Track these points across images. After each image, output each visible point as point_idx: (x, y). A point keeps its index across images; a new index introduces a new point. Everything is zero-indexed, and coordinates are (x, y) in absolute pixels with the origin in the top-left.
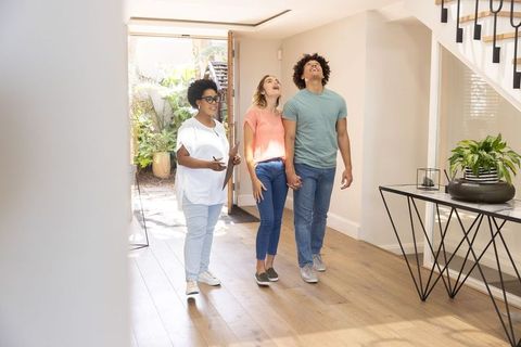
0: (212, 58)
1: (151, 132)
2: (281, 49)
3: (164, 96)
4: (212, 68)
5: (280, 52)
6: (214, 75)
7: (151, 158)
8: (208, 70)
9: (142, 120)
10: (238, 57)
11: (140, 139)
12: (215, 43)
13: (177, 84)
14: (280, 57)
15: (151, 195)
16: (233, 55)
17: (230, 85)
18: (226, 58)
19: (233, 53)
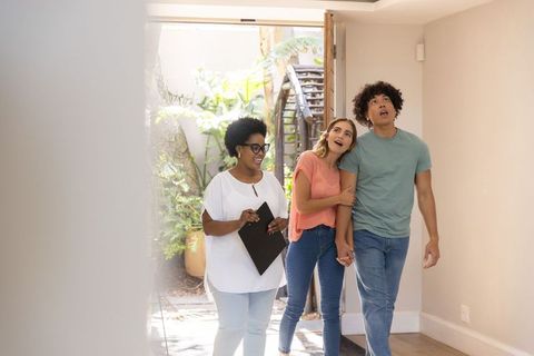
0: (295, 58)
1: (183, 194)
2: (423, 41)
3: (207, 127)
4: (294, 78)
5: (420, 48)
6: (299, 90)
7: (183, 241)
8: (287, 80)
9: (168, 172)
10: (344, 58)
11: (164, 208)
12: (300, 33)
13: (230, 106)
14: (420, 58)
15: (182, 312)
16: (334, 55)
17: (328, 108)
18: (322, 60)
19: (333, 51)
